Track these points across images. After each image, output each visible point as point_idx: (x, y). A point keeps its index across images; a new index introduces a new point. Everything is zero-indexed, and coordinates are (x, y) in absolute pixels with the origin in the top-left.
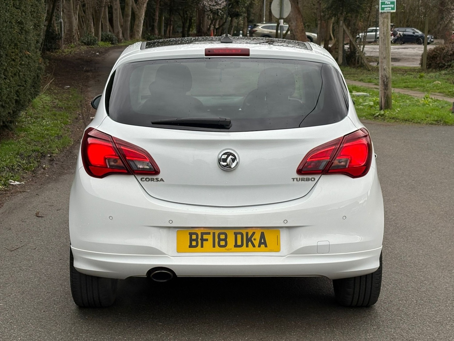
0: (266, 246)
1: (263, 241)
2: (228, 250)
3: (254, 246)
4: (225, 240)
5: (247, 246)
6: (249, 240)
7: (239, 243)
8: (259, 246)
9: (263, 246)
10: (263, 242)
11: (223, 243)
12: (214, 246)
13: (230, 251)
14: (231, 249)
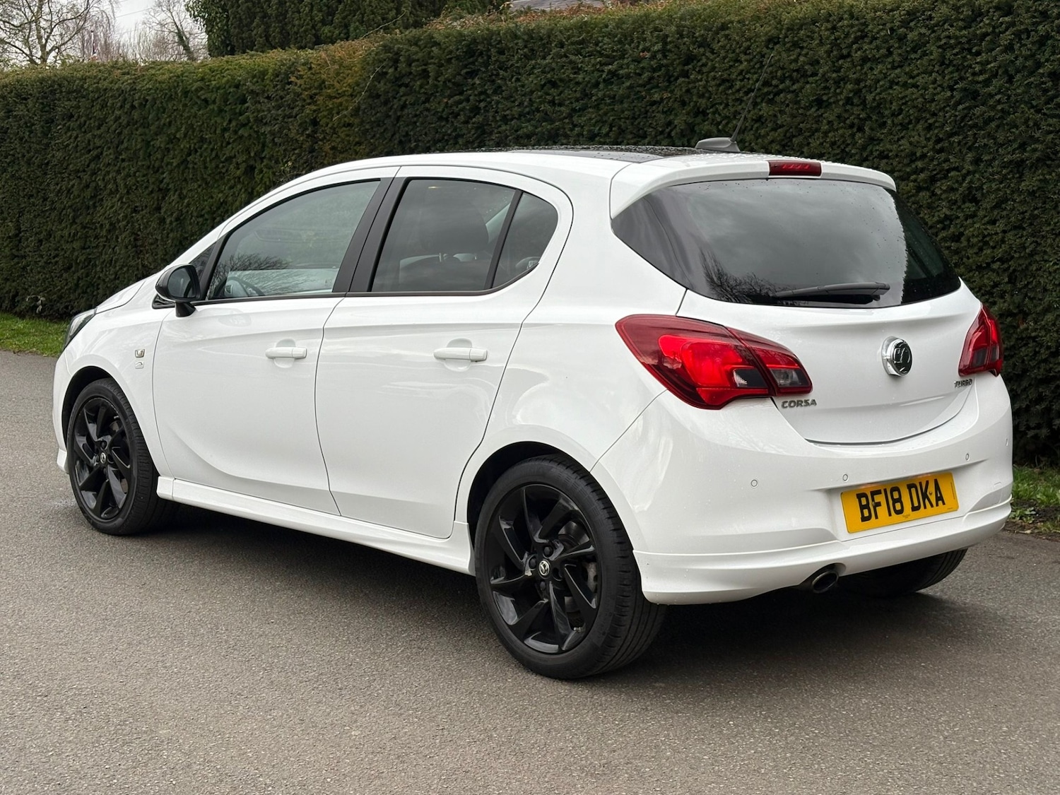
0: (944, 504)
1: (939, 495)
2: (907, 517)
3: (932, 506)
4: (899, 500)
5: (925, 507)
6: (925, 496)
7: (916, 504)
8: (937, 505)
9: (940, 502)
10: (940, 498)
11: (898, 506)
12: (890, 515)
13: (909, 518)
14: (909, 515)
